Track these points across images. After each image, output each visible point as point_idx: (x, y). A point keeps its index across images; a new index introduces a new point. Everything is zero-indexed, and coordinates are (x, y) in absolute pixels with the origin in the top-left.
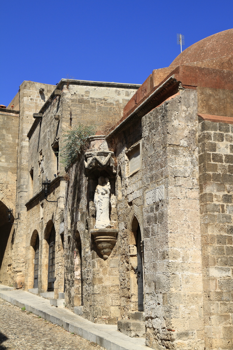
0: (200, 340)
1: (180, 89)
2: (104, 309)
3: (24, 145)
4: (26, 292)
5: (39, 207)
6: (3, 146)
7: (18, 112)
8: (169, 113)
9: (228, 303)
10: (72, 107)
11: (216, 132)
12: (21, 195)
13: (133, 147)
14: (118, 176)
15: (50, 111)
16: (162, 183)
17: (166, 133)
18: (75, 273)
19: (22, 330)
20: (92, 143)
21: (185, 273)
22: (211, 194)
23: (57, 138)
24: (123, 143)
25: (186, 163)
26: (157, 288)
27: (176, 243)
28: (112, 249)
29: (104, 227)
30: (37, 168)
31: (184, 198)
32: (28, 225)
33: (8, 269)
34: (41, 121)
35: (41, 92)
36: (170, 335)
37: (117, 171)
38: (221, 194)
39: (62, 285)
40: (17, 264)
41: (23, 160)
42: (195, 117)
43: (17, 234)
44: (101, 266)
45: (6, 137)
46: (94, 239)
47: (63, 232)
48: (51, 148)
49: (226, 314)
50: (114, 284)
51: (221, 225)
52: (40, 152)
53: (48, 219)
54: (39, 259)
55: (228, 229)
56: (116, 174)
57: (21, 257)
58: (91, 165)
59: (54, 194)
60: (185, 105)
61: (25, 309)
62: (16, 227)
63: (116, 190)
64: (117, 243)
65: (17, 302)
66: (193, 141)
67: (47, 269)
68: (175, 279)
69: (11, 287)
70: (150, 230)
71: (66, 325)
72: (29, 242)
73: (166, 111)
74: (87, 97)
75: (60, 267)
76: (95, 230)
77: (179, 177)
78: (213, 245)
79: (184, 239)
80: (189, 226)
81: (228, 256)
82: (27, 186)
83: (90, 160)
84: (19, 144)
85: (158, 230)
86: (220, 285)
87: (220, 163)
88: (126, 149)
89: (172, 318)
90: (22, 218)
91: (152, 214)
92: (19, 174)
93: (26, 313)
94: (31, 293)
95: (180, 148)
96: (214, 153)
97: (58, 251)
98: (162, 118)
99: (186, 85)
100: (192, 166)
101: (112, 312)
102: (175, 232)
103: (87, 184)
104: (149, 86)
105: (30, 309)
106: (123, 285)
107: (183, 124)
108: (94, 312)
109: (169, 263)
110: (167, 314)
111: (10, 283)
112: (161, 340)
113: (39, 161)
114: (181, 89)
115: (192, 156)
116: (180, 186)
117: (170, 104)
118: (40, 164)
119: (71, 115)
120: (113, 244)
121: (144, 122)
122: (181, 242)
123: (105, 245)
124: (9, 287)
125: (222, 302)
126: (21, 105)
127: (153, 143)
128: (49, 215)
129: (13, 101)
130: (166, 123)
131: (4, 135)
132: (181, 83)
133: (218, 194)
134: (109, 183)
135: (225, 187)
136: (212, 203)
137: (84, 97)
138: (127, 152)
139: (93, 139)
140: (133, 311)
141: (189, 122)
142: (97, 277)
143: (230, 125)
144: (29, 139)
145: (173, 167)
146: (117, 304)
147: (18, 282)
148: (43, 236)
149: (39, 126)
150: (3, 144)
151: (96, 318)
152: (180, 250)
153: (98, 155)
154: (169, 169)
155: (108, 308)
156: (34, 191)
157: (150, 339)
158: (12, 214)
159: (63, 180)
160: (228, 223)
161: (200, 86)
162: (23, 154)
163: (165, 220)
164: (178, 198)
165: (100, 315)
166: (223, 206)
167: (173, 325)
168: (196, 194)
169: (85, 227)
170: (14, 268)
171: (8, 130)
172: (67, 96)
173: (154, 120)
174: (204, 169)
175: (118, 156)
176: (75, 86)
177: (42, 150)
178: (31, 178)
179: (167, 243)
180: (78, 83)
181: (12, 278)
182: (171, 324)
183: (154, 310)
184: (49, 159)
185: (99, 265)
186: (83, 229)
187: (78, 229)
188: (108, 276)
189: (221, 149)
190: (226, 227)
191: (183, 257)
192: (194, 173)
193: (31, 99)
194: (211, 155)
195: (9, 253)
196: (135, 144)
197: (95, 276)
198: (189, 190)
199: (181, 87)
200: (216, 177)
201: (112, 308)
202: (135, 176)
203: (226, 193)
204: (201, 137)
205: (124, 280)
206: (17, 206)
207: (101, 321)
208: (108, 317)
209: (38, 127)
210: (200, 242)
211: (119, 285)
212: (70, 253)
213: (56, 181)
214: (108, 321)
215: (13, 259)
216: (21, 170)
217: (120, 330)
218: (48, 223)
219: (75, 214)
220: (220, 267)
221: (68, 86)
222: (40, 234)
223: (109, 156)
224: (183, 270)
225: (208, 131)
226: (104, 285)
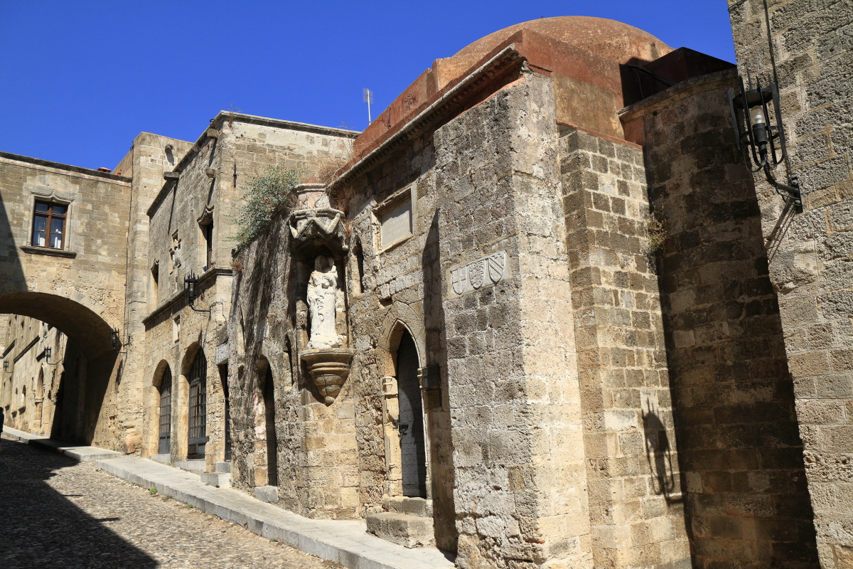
0: (585, 553)
1: (523, 71)
2: (329, 493)
3: (138, 229)
4: (146, 460)
5: (172, 324)
6: (105, 231)
7: (130, 180)
8: (511, 113)
9: (635, 478)
10: (236, 158)
11: (596, 154)
12: (133, 307)
13: (391, 199)
14: (352, 254)
15: (195, 167)
16: (500, 249)
17: (507, 150)
18: (256, 429)
19: (171, 537)
20: (302, 197)
21: (557, 424)
22: (597, 270)
23: (209, 207)
24: (366, 194)
25: (544, 211)
26: (489, 457)
27: (538, 365)
28: (341, 386)
29: (328, 347)
30: (167, 261)
31: (546, 278)
32: (147, 353)
33: (109, 424)
34: (177, 185)
35: (168, 151)
36: (534, 551)
37: (349, 247)
38: (612, 270)
39: (220, 449)
40: (127, 416)
41: (136, 252)
42: (553, 126)
43: (126, 368)
44: (321, 416)
45: (109, 217)
46: (308, 368)
47: (227, 360)
48: (197, 225)
49: (634, 500)
50: (347, 449)
51: (615, 329)
52: (173, 235)
53: (190, 340)
54: (172, 406)
55: (626, 338)
56: (347, 252)
57: (133, 405)
58: (305, 233)
59: (202, 298)
60: (537, 102)
61: (157, 491)
62: (124, 358)
63: (347, 280)
64: (350, 375)
65: (139, 478)
66: (554, 170)
67: (187, 422)
68: (539, 437)
69: (116, 452)
70: (467, 343)
71: (255, 524)
72: (151, 379)
73: (505, 108)
74: (262, 143)
75: (217, 419)
76: (313, 351)
77: (535, 235)
78: (607, 368)
79: (551, 357)
80: (556, 333)
81: (631, 388)
82: (143, 293)
83: (302, 224)
84: (131, 228)
85: (489, 341)
86: (622, 444)
87: (606, 213)
88: (374, 203)
89: (538, 517)
90: (135, 343)
91: (471, 312)
92: (129, 274)
93: (160, 499)
94: (157, 461)
95: (532, 180)
96: (595, 192)
97: (212, 393)
98: (492, 123)
99: (535, 67)
100: (555, 217)
101: (344, 498)
102: (535, 344)
103: (288, 271)
104: (425, 89)
105: (166, 492)
106: (365, 449)
107: (535, 135)
108: (310, 499)
109: (528, 407)
110: (524, 509)
111: (114, 445)
112: (506, 559)
113: (171, 249)
114: (527, 72)
115: (553, 197)
116: (537, 253)
117: (512, 95)
118: (172, 254)
119: (235, 170)
120: (344, 376)
121: (440, 140)
122: (546, 364)
123: (329, 378)
124: (112, 452)
125: (626, 477)
126: (135, 169)
127: (468, 173)
128: (191, 335)
129: (121, 165)
130: (506, 130)
131: (106, 214)
132: (526, 60)
133: (607, 269)
134: (334, 268)
135: (616, 258)
136: (600, 286)
137: (257, 143)
138: (377, 209)
139: (302, 190)
140: (394, 496)
141: (544, 133)
142: (313, 436)
143: (614, 144)
144: (151, 218)
145: (524, 214)
146: (352, 484)
147: (128, 443)
148: (180, 369)
149: (172, 194)
150: (104, 227)
151: (314, 510)
152: (545, 378)
153: (317, 216)
154: (518, 220)
155: (335, 491)
156: (158, 298)
157: (472, 556)
158: (117, 338)
159: (221, 275)
160: (626, 324)
161: (557, 72)
162: (137, 243)
163: (511, 319)
164: (537, 277)
165: (321, 504)
166: (616, 293)
167: (540, 531)
168: (562, 270)
169: (282, 349)
170: (122, 422)
171: (113, 206)
172: (228, 139)
173: (470, 131)
174: (579, 223)
175: (353, 218)
176: (242, 123)
177: (177, 231)
178: (152, 279)
179: (520, 365)
180: (247, 120)
181: (118, 438)
182: (537, 530)
183: (482, 500)
184: (192, 243)
185: (316, 414)
186: (279, 353)
187: (265, 351)
188: (335, 434)
189: (605, 186)
190: (624, 332)
191: (550, 394)
192: (558, 229)
193: (152, 160)
194: (592, 197)
195: (112, 398)
196: (398, 191)
197: (309, 435)
198: (552, 261)
199: (527, 69)
200: (603, 238)
201: (344, 491)
202: (398, 249)
203: (618, 268)
204: (569, 162)
205: (367, 440)
206: (126, 324)
207: (323, 514)
208: (336, 507)
209: (170, 196)
210: (575, 363)
211: (357, 450)
212: (242, 395)
213: (208, 277)
214: (337, 514)
215: (119, 407)
216: (133, 268)
217: (373, 533)
218: (189, 348)
219: (255, 327)
220: (619, 409)
221: (231, 123)
222: (172, 367)
223: (336, 219)
224: (552, 419)
225: (584, 151)
226: (327, 451)
